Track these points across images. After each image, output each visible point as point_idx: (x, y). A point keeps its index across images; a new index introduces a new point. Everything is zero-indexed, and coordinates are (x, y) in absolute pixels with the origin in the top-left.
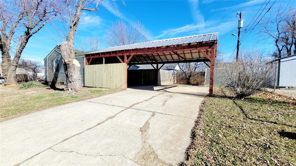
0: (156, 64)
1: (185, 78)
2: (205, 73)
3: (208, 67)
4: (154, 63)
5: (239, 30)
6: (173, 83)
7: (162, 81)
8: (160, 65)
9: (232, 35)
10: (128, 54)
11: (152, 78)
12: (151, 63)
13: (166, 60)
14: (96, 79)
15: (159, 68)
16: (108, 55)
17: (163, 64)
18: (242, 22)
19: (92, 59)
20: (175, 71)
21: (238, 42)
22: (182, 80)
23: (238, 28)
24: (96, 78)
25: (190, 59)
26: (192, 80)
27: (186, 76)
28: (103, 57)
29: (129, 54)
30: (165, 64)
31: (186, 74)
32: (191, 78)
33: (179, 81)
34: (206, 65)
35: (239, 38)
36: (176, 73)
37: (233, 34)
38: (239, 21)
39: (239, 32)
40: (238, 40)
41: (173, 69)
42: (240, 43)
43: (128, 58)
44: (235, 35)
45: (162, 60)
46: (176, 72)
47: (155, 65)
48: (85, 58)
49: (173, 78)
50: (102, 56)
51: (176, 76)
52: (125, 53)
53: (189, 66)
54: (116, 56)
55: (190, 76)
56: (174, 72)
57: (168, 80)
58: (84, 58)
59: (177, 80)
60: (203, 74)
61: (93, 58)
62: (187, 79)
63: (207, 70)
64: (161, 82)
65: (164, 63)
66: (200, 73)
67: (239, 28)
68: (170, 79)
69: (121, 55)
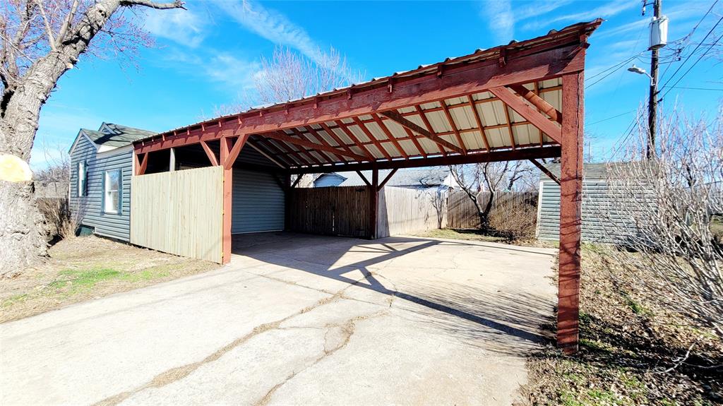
0: (371, 171)
1: (474, 212)
2: (537, 197)
3: (547, 176)
4: (366, 167)
5: (654, 53)
6: (435, 225)
7: (396, 223)
8: (383, 174)
9: (630, 70)
10: (229, 133)
11: (359, 213)
12: (358, 168)
13: (401, 157)
14: (152, 222)
15: (379, 183)
16: (180, 142)
17: (390, 170)
18: (664, 27)
19: (147, 153)
20: (442, 191)
21: (653, 93)
22: (463, 217)
23: (648, 46)
24: (152, 217)
25: (481, 149)
26: (496, 220)
27: (476, 205)
28: (170, 149)
29: (234, 133)
30: (399, 170)
31: (475, 201)
32: (493, 212)
33: (455, 220)
34: (539, 171)
35: (654, 82)
36: (447, 196)
37: (635, 67)
38: (654, 26)
39: (654, 60)
40: (652, 88)
41: (439, 185)
42: (657, 98)
43: (231, 146)
44: (640, 70)
45: (387, 156)
46: (445, 193)
47: (368, 174)
48: (134, 153)
49: (434, 210)
50: (168, 144)
51: (445, 205)
52: (221, 129)
53: (485, 174)
54: (199, 145)
55: (489, 207)
56: (440, 194)
57: (416, 219)
58: (131, 152)
59: (450, 218)
60: (531, 200)
61: (149, 153)
62: (481, 215)
63: (543, 186)
64: (390, 226)
65: (394, 166)
66: (523, 195)
67: (654, 48)
68: (422, 214)
69: (211, 136)
